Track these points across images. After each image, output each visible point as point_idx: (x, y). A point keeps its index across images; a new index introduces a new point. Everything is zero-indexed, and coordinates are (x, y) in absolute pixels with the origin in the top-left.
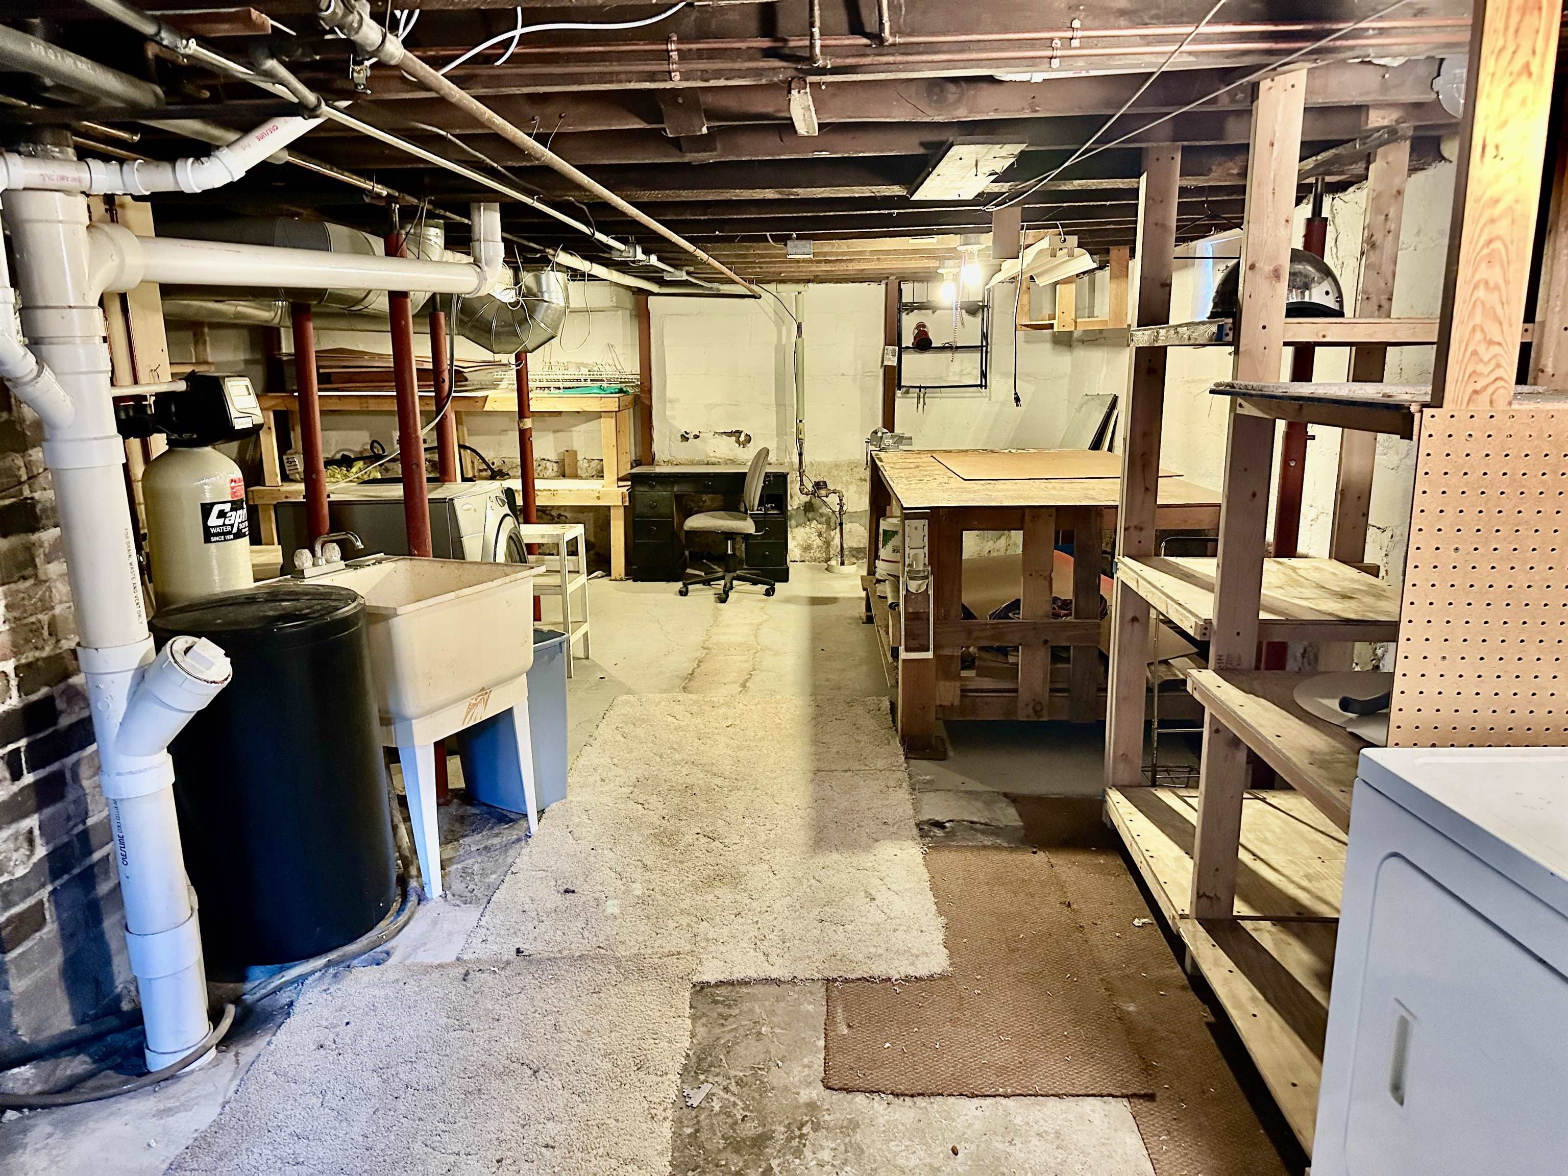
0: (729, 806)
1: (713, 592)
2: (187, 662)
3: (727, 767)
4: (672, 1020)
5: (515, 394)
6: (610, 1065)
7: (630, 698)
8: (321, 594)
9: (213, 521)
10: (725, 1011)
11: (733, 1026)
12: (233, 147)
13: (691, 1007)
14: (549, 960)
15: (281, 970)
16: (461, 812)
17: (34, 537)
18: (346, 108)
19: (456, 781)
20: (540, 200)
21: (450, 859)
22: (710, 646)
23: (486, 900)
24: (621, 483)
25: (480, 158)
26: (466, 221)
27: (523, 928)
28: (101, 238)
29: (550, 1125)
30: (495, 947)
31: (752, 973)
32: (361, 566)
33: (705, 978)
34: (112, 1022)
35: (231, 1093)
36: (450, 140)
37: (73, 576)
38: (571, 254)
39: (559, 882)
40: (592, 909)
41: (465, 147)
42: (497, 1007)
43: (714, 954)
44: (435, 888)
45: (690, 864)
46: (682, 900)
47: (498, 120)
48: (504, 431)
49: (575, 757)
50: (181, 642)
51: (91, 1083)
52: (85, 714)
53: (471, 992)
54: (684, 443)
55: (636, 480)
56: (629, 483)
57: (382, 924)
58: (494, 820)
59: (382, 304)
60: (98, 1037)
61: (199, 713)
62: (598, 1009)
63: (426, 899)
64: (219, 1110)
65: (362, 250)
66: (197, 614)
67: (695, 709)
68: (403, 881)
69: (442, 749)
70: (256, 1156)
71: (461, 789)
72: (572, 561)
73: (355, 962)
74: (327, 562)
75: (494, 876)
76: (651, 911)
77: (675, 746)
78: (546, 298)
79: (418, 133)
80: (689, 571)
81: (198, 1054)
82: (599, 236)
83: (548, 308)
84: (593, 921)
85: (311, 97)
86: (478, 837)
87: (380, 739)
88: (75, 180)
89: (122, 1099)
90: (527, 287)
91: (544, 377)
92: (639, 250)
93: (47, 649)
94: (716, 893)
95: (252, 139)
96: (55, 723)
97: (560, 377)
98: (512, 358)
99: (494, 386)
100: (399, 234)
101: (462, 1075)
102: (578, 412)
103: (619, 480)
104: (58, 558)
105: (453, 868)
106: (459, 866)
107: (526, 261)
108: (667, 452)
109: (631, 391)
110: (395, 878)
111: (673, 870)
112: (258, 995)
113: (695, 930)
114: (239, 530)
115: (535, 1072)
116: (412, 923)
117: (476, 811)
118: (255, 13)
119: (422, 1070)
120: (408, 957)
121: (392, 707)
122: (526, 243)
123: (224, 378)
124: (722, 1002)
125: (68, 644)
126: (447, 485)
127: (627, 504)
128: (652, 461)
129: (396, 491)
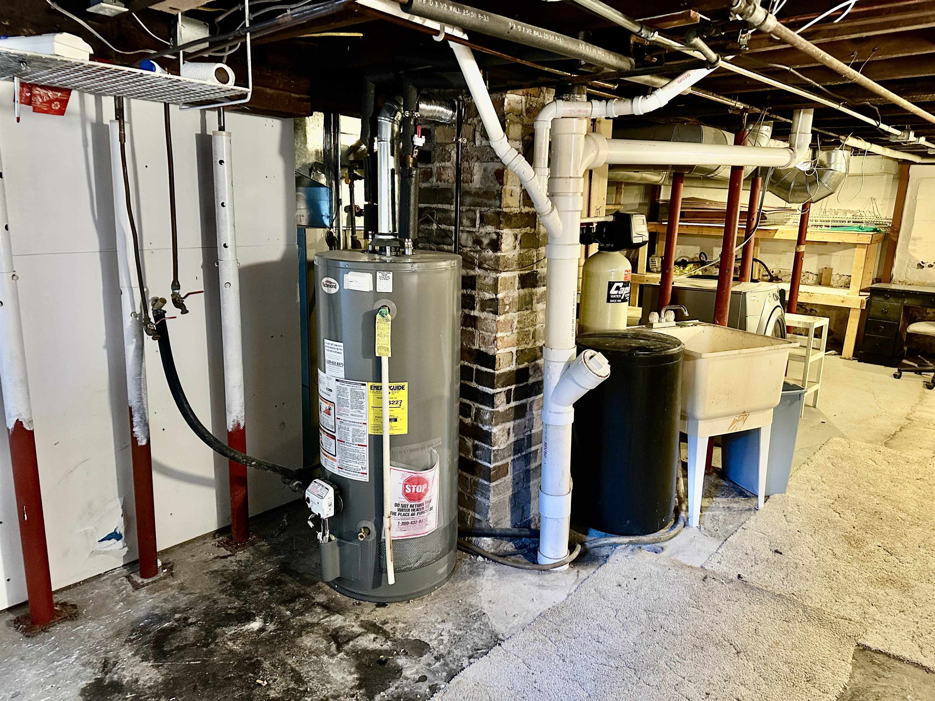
0: (909, 536)
1: (923, 379)
2: (591, 363)
3: (912, 507)
4: (837, 661)
5: (798, 229)
6: (788, 670)
7: (843, 441)
8: (661, 339)
9: (613, 291)
10: (880, 671)
11: (884, 684)
12: (665, 88)
13: (854, 658)
14: (758, 589)
15: (606, 536)
16: (717, 482)
17: (534, 290)
18: (731, 60)
19: (717, 463)
20: (844, 106)
21: (706, 507)
22: (913, 418)
23: (724, 539)
24: (862, 293)
25: (808, 82)
26: (789, 121)
27: (744, 563)
28: (591, 141)
29: (742, 688)
30: (725, 569)
31: (906, 655)
32: (685, 326)
33: (868, 644)
34: (526, 532)
35: (572, 590)
36: (792, 73)
37: (547, 312)
38: (857, 139)
39: (772, 544)
40: (791, 569)
41: (800, 76)
42: (721, 604)
43: (878, 631)
44: (695, 521)
45: (869, 564)
46: (859, 586)
47: (829, 58)
48: (784, 252)
49: (795, 469)
50: (589, 352)
51: (513, 558)
52: (540, 379)
53: (706, 589)
54: (920, 270)
55: (874, 292)
56: (869, 294)
57: (662, 531)
58: (735, 493)
59: (727, 173)
60: (519, 537)
61: (591, 391)
62: (786, 632)
63: (688, 525)
64: (566, 596)
65: (720, 141)
66: (597, 339)
67: (892, 460)
68: (677, 511)
69: (713, 442)
70: (580, 628)
71: (718, 468)
72: (816, 342)
73: (644, 547)
74: (666, 321)
75: (731, 526)
76: (835, 585)
77: (871, 481)
78: (832, 168)
79: (771, 70)
80: (904, 361)
81: (560, 564)
82: (883, 126)
83: (833, 174)
84: (792, 576)
85: (713, 56)
86: (725, 500)
87: (679, 427)
88: (584, 111)
89: (524, 571)
90: (820, 161)
91: (819, 219)
92: (912, 134)
93: (530, 344)
94: (887, 590)
95: (675, 83)
96: (527, 380)
97: (831, 219)
98: (800, 206)
99: (783, 223)
100: (745, 131)
101: (693, 634)
102: (839, 243)
103: (861, 291)
104: (542, 301)
105: (706, 513)
106: (711, 513)
107: (823, 144)
108: (903, 274)
109: (883, 230)
110: (673, 508)
111: (855, 565)
112: (592, 545)
113: (866, 610)
114: (625, 297)
115: (738, 652)
116: (678, 536)
117: (725, 483)
118: (692, 12)
119: (671, 622)
120: (673, 555)
121: (689, 410)
122: (827, 133)
123: (632, 215)
124: (879, 665)
125: (539, 344)
126: (743, 283)
127: (864, 308)
128: (890, 280)
129: (713, 284)
